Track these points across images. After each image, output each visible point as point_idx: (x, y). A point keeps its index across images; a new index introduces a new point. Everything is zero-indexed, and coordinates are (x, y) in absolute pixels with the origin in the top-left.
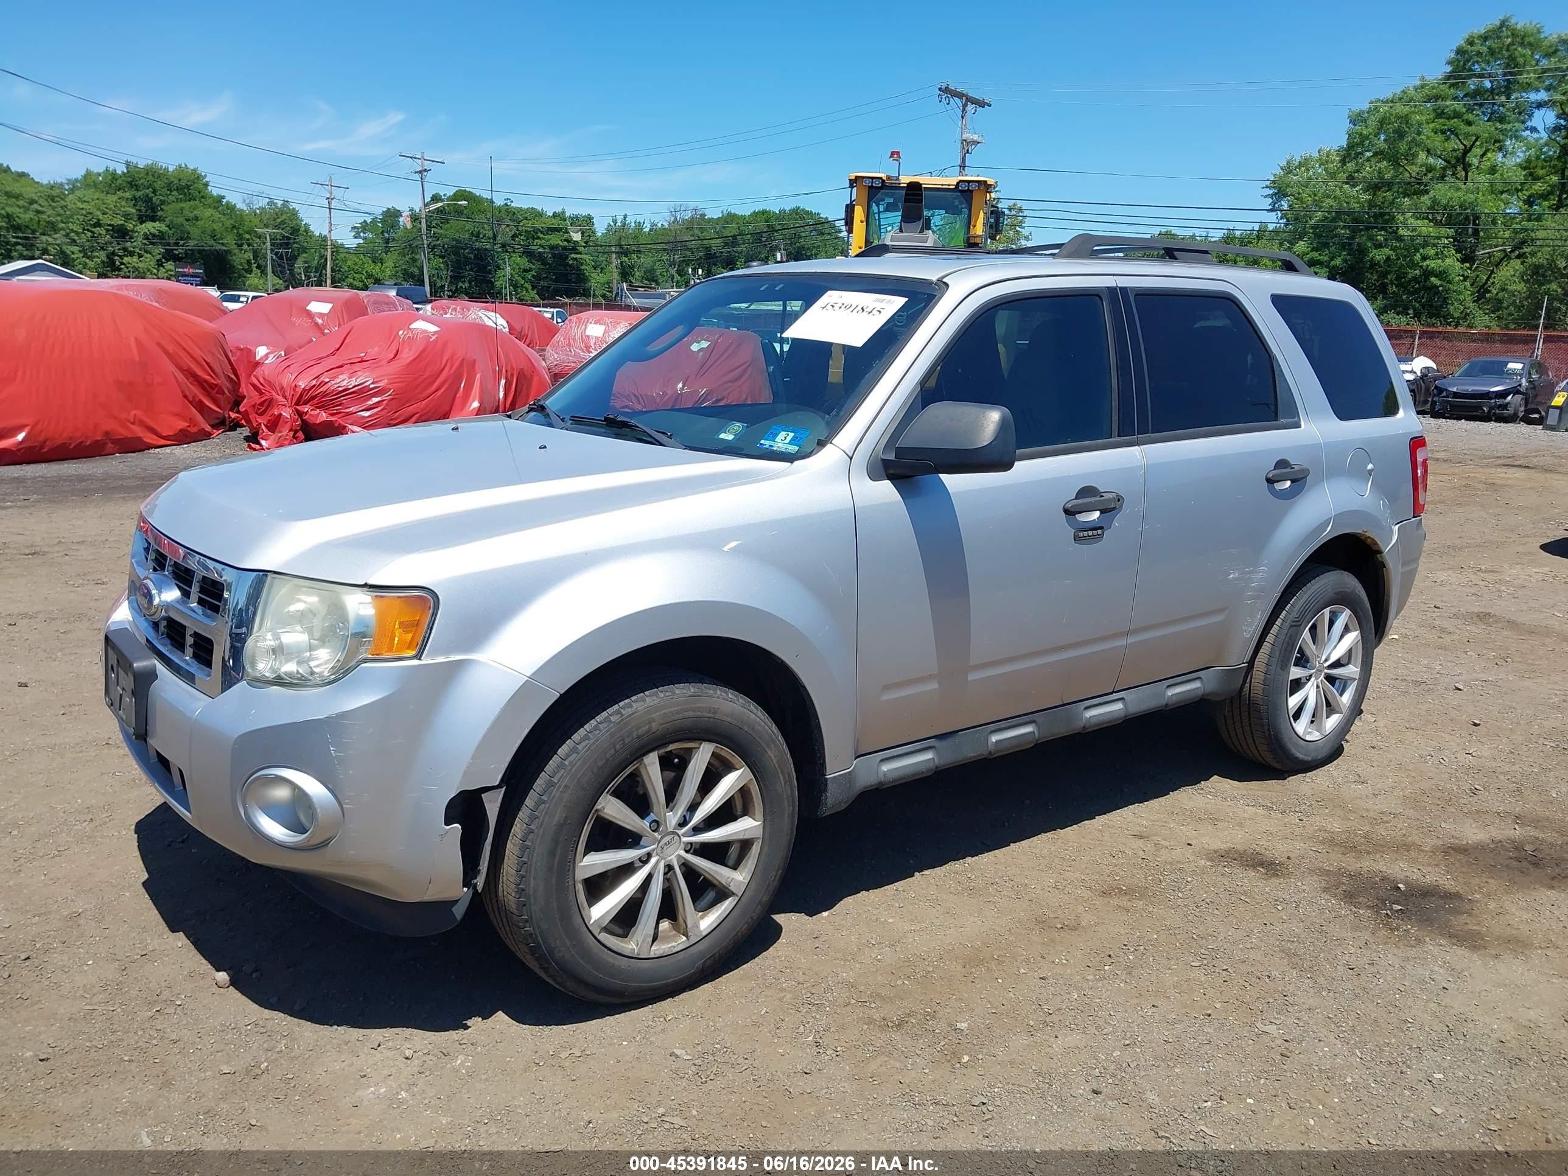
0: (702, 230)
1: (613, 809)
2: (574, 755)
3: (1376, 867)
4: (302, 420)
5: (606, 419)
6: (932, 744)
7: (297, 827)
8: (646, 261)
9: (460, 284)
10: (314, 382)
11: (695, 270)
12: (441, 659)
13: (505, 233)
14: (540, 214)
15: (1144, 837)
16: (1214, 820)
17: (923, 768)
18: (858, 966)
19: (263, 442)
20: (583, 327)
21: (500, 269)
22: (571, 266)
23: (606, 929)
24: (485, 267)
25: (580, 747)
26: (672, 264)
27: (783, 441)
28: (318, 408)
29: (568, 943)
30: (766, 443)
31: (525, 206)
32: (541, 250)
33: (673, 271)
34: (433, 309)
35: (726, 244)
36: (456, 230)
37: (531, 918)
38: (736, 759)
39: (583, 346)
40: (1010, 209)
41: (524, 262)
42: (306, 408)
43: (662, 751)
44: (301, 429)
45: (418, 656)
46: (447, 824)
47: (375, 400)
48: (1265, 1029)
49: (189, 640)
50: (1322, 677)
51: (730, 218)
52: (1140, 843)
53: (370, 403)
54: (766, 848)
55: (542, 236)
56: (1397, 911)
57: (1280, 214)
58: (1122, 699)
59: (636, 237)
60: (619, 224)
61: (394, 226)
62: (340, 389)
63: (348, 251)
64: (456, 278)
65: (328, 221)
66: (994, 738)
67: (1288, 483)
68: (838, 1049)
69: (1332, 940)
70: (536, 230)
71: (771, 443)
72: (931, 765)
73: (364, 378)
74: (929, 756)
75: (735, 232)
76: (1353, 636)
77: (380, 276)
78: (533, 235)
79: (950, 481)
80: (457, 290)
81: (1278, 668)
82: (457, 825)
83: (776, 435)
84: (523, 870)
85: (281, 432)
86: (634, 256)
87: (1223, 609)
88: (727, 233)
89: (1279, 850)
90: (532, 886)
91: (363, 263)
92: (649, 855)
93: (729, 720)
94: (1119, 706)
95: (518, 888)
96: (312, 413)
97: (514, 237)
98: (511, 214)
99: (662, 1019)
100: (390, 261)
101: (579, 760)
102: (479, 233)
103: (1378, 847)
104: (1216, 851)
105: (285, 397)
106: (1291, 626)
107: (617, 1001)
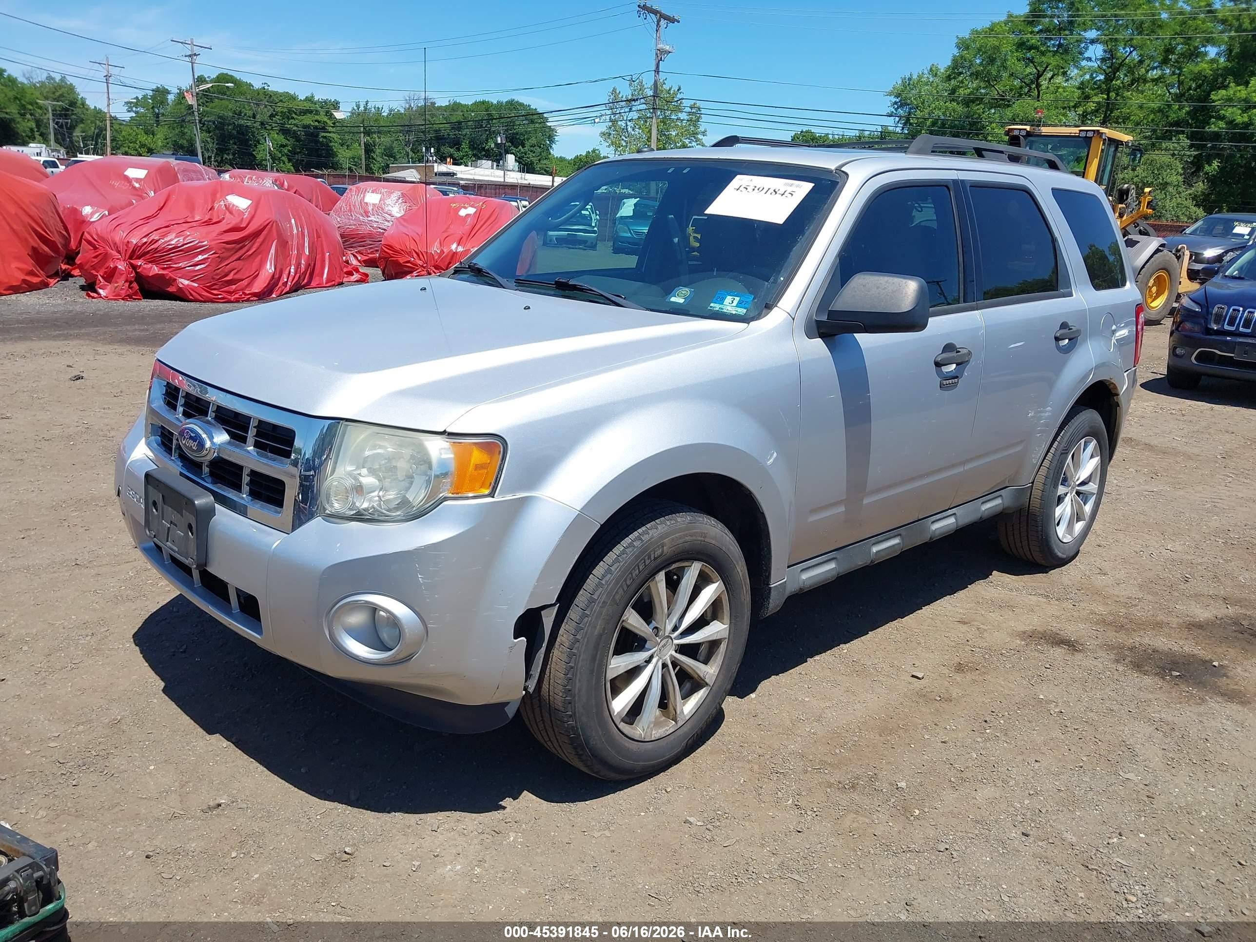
0: (433, 115)
1: (633, 620)
2: (609, 576)
3: (1146, 641)
4: (136, 273)
5: (557, 283)
6: (834, 556)
7: (379, 645)
8: (386, 140)
9: (226, 156)
10: (145, 240)
11: (428, 149)
12: (509, 497)
13: (263, 114)
14: (293, 98)
15: (967, 623)
16: (1012, 608)
17: (829, 575)
18: (799, 739)
19: (101, 291)
20: (362, 196)
21: (259, 143)
22: (322, 143)
23: (623, 720)
24: (248, 140)
25: (613, 569)
26: (407, 143)
27: (730, 304)
28: (150, 262)
29: (600, 733)
30: (715, 306)
31: (281, 91)
32: (295, 128)
33: (408, 149)
34: (230, 177)
35: (453, 128)
36: (223, 108)
37: (575, 713)
38: (714, 574)
39: (362, 211)
40: (691, 108)
41: (281, 139)
42: (139, 263)
43: (667, 570)
44: (135, 280)
45: (492, 495)
46: (515, 638)
47: (200, 257)
48: (1127, 776)
49: (246, 479)
50: (1074, 493)
51: (455, 107)
52: (964, 628)
53: (197, 259)
54: (730, 646)
55: (295, 116)
56: (1177, 677)
57: (897, 119)
58: (954, 514)
59: (376, 120)
60: (362, 108)
61: (163, 102)
62: (170, 247)
63: (121, 123)
64: (221, 151)
65: (106, 95)
66: (875, 549)
67: (1067, 341)
68: (815, 810)
69: (1141, 702)
70: (290, 111)
71: (721, 306)
72: (834, 573)
73: (193, 237)
74: (832, 565)
75: (460, 118)
76: (1096, 460)
77: (152, 146)
78: (288, 115)
79: (862, 338)
80: (222, 160)
81: (1052, 487)
82: (523, 638)
83: (723, 299)
84: (571, 673)
85: (117, 282)
86: (375, 136)
87: (1022, 442)
88: (454, 119)
89: (1071, 631)
90: (577, 687)
91: (137, 134)
92: (651, 657)
93: (713, 542)
94: (952, 520)
95: (565, 689)
96: (145, 266)
97: (272, 116)
98: (267, 97)
99: (664, 791)
100: (161, 133)
101: (613, 579)
102: (240, 112)
103: (1141, 626)
104: (1024, 633)
105: (119, 252)
106: (1062, 454)
107: (625, 777)
